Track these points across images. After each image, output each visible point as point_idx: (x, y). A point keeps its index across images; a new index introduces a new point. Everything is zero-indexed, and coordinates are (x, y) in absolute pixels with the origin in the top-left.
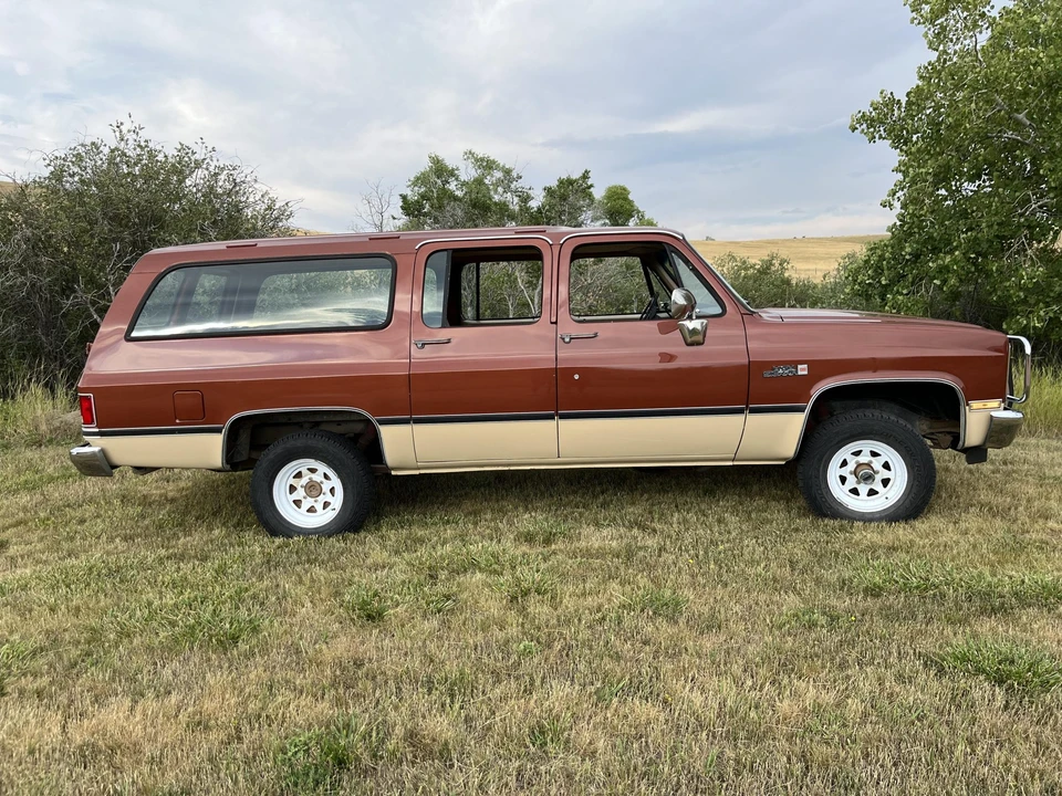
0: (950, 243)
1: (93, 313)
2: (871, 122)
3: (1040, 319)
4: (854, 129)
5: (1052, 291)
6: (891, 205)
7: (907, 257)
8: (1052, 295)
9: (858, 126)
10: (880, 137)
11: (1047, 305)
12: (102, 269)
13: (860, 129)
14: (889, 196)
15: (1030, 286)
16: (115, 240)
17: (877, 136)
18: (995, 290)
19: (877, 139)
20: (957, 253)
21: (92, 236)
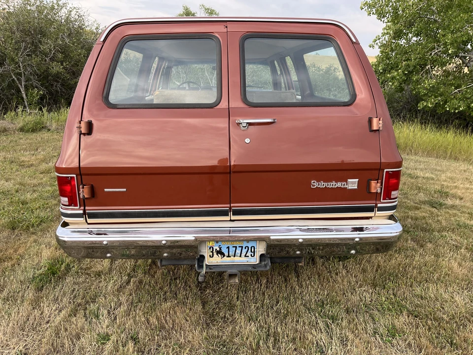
0: (398, 67)
1: (13, 75)
2: (370, 6)
3: (432, 103)
4: (362, 9)
5: (439, 91)
6: (373, 46)
7: (381, 71)
8: (439, 92)
9: (363, 7)
10: (373, 13)
11: (436, 97)
12: (17, 55)
13: (365, 9)
14: (373, 42)
15: (429, 88)
16: (23, 41)
17: (372, 13)
18: (415, 89)
19: (371, 15)
20: (400, 71)
21: (12, 39)
